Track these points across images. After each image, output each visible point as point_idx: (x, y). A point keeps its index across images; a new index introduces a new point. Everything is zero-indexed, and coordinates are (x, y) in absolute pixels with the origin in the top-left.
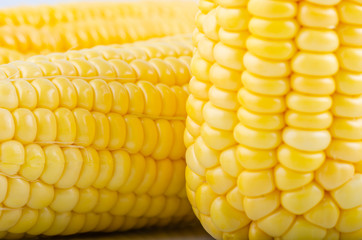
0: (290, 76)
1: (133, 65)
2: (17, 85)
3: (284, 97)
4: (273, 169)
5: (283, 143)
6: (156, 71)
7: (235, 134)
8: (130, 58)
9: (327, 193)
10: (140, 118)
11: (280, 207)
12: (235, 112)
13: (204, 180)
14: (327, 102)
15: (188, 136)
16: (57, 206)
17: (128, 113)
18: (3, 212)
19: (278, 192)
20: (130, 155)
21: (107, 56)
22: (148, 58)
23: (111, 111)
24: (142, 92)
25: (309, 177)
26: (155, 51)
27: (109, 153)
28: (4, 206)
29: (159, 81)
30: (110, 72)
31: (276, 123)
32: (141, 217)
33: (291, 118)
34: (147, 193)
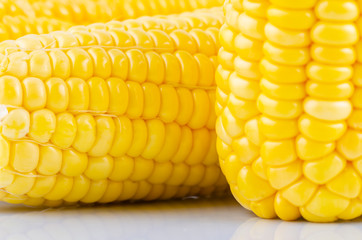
0: (310, 46)
1: (173, 36)
2: (52, 54)
3: (305, 66)
4: (294, 138)
5: (303, 113)
6: (195, 41)
7: (258, 104)
8: (171, 28)
9: (349, 163)
10: (175, 88)
11: (302, 177)
12: (258, 81)
13: (232, 150)
14: (347, 71)
15: (218, 106)
16: (91, 174)
17: (164, 83)
18: (37, 178)
19: (300, 161)
20: (165, 124)
21: (147, 26)
22: (190, 28)
23: (146, 81)
24: (179, 62)
25: (330, 146)
26: (197, 21)
27: (142, 122)
28: (38, 173)
29: (198, 51)
30: (148, 42)
31: (297, 92)
32: (181, 186)
33: (312, 87)
34: (184, 162)
